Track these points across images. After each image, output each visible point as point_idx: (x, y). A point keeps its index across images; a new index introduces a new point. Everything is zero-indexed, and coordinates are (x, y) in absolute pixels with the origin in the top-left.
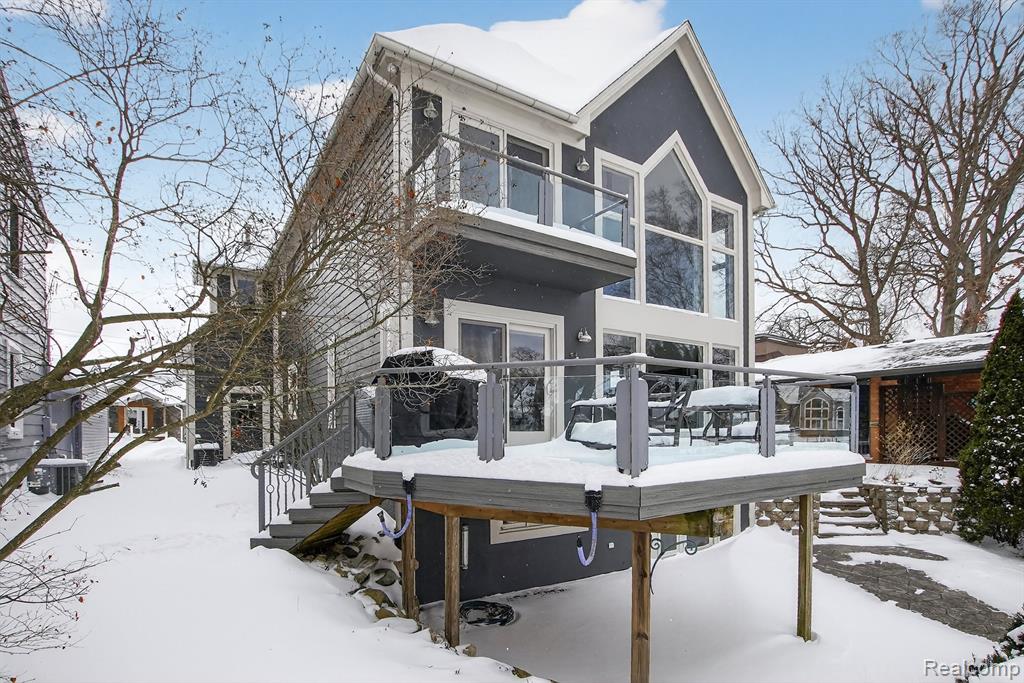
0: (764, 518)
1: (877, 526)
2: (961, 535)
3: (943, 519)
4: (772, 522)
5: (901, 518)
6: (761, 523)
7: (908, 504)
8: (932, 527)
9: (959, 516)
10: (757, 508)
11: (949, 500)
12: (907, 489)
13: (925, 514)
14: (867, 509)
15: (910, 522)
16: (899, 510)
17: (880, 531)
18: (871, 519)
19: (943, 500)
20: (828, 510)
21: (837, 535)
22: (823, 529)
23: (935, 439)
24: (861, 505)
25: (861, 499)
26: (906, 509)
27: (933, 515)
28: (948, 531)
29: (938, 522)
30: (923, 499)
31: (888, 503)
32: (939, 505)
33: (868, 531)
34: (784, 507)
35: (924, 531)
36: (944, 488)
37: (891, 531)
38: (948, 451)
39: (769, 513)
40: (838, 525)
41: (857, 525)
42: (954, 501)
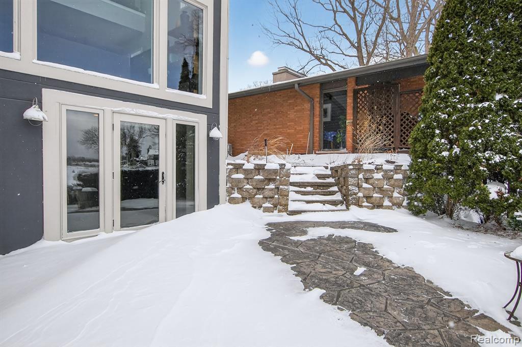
0: (236, 195)
1: (341, 203)
2: (410, 210)
3: (396, 195)
4: (244, 199)
5: (360, 195)
6: (232, 201)
7: (367, 180)
8: (387, 203)
9: (408, 191)
10: (229, 185)
11: (400, 176)
12: (366, 167)
13: (381, 190)
14: (335, 189)
15: (368, 198)
16: (359, 186)
17: (344, 207)
18: (338, 197)
19: (397, 176)
20: (303, 189)
21: (305, 211)
22: (292, 206)
23: (393, 132)
24: (331, 185)
25: (331, 180)
26: (365, 185)
27: (387, 190)
28: (399, 205)
29: (391, 197)
30: (378, 176)
31: (350, 179)
32: (392, 182)
33: (333, 208)
34: (254, 184)
35: (380, 206)
36: (396, 166)
37: (352, 207)
38: (401, 141)
39: (240, 189)
40: (308, 202)
41: (324, 202)
42: (404, 178)
